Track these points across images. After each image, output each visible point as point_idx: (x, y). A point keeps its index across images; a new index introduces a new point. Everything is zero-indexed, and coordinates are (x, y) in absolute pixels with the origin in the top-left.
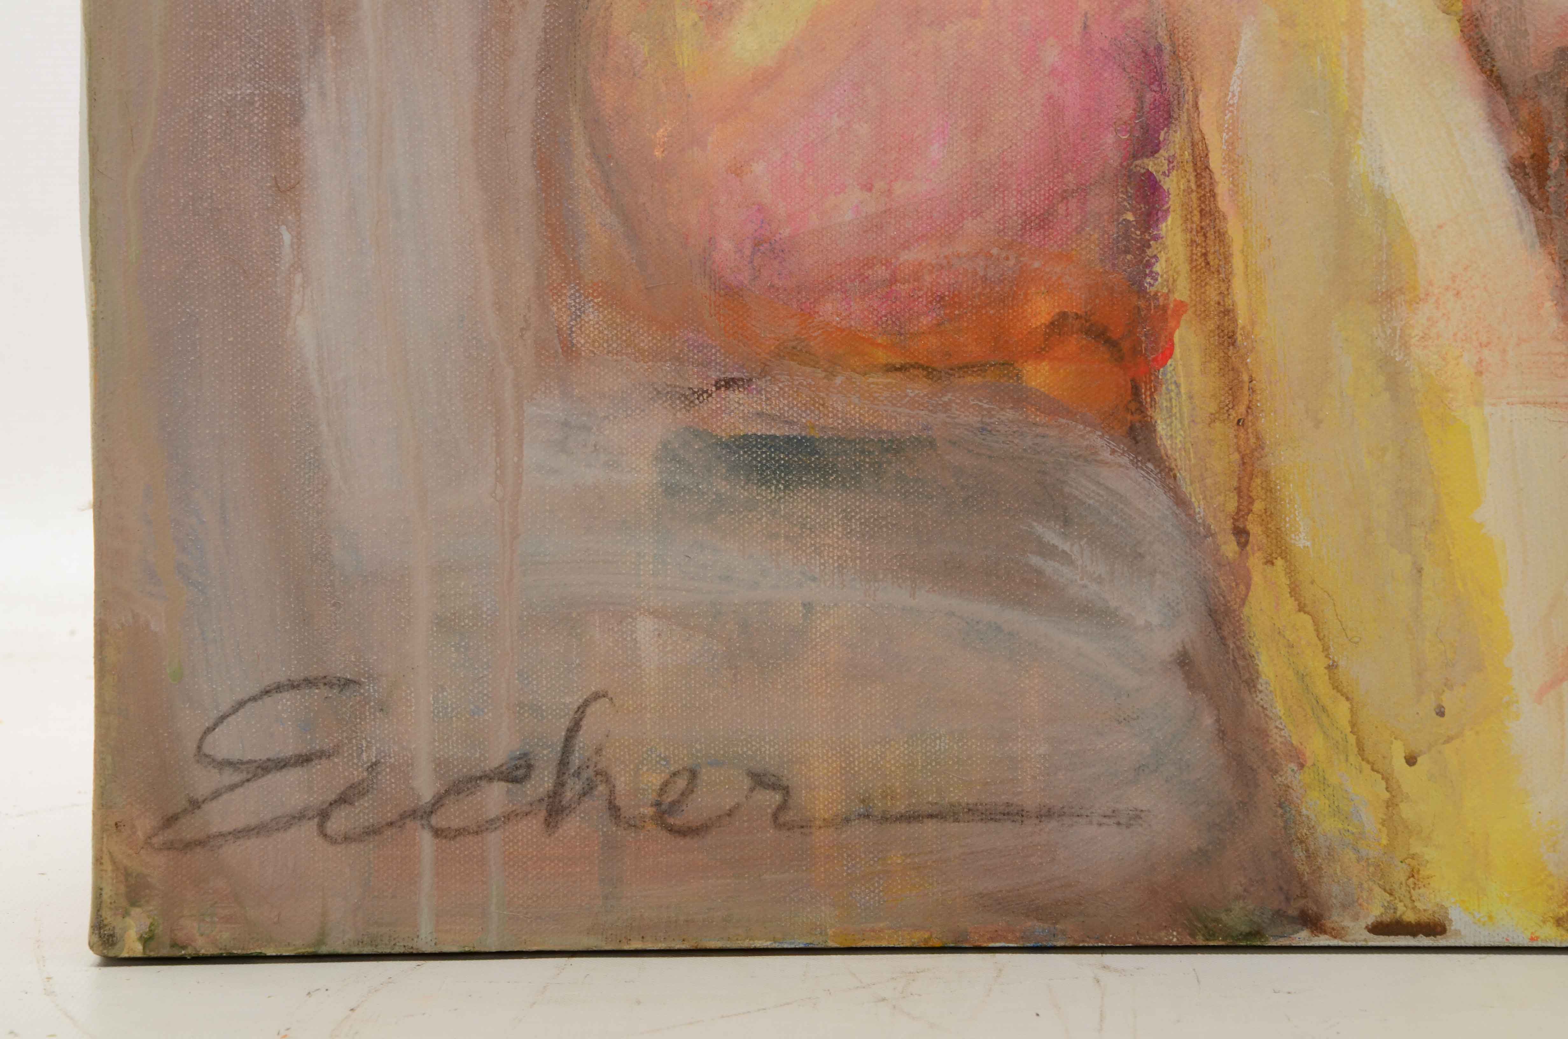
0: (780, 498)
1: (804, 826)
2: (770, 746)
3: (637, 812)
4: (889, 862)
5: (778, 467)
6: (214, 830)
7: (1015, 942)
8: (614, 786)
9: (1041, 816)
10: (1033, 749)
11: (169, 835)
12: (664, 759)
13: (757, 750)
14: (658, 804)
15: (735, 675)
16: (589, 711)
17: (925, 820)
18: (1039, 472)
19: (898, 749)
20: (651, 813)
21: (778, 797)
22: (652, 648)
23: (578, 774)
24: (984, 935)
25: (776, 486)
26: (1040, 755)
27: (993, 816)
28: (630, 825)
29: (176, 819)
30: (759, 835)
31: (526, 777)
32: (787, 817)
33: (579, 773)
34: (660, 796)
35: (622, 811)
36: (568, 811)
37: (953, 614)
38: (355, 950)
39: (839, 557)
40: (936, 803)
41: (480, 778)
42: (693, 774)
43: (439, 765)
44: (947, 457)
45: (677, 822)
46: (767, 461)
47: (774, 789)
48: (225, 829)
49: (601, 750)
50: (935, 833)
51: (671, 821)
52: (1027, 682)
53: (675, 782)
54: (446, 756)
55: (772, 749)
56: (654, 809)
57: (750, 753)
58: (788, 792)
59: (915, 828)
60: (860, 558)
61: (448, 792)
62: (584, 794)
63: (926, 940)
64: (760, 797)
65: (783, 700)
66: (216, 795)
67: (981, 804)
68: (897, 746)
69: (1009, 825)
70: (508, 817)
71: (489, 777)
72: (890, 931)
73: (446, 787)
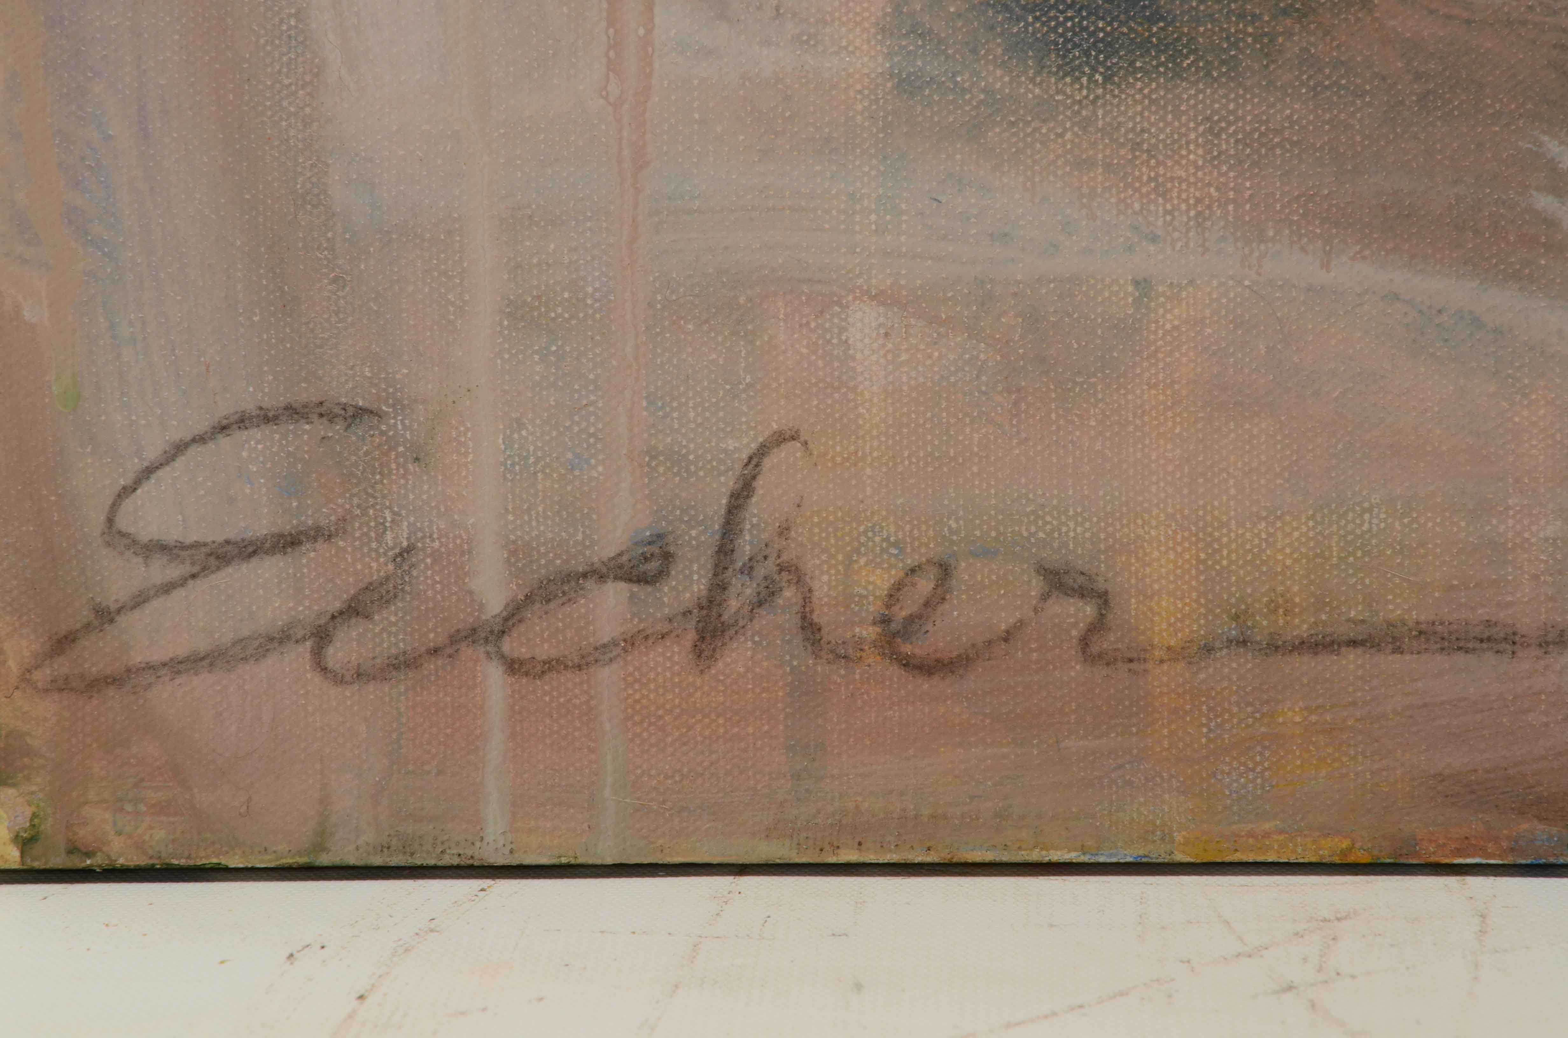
0: (1097, 98)
1: (1134, 659)
2: (1076, 523)
3: (849, 635)
4: (1281, 720)
5: (1095, 43)
6: (138, 658)
7: (1500, 857)
8: (810, 591)
9: (1548, 643)
10: (1534, 528)
11: (62, 666)
12: (896, 545)
13: (1052, 531)
14: (885, 621)
15: (1016, 404)
16: (767, 463)
17: (1343, 649)
18: (1555, 46)
19: (1297, 529)
20: (873, 637)
21: (1089, 610)
22: (874, 358)
23: (748, 570)
24: (1445, 845)
25: (1090, 77)
26: (1546, 540)
27: (1462, 644)
28: (838, 656)
29: (73, 641)
30: (1057, 673)
31: (661, 574)
32: (1105, 643)
33: (751, 568)
34: (888, 606)
35: (824, 631)
36: (732, 632)
37: (1396, 297)
38: (377, 860)
39: (1198, 201)
40: (1363, 621)
41: (585, 575)
42: (945, 570)
43: (513, 553)
44: (1392, 23)
45: (917, 651)
46: (1075, 34)
47: (1082, 596)
48: (157, 656)
49: (788, 529)
50: (1360, 673)
51: (907, 649)
52: (1525, 413)
53: (914, 585)
54: (527, 538)
55: (1079, 529)
56: (878, 629)
57: (1041, 535)
58: (1106, 602)
59: (1326, 663)
60: (1234, 201)
61: (530, 598)
62: (760, 604)
63: (1344, 853)
64: (1058, 609)
65: (1098, 446)
66: (140, 600)
67: (1441, 624)
68: (1295, 524)
69: (1490, 658)
70: (631, 642)
71: (599, 574)
72: (1281, 837)
73: (527, 591)
